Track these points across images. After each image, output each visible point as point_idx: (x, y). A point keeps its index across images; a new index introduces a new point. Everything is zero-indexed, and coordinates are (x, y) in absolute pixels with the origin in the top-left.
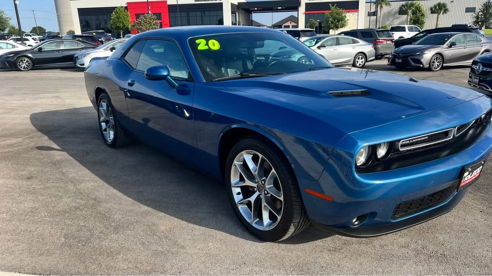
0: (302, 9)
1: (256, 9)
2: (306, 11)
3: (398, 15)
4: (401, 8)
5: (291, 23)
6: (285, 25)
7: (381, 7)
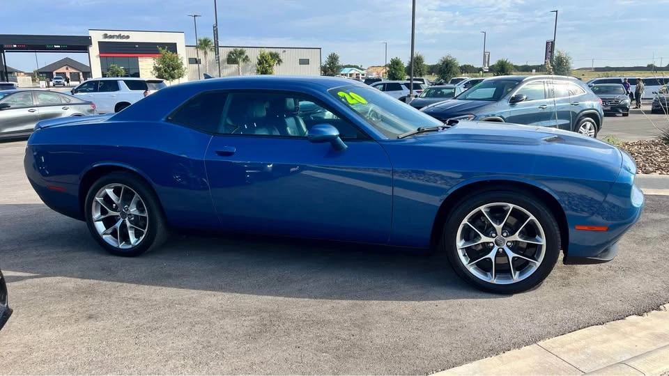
0: (94, 50)
1: (15, 46)
2: (100, 53)
3: (226, 64)
4: (229, 56)
5: (67, 69)
6: (58, 71)
7: (206, 53)
